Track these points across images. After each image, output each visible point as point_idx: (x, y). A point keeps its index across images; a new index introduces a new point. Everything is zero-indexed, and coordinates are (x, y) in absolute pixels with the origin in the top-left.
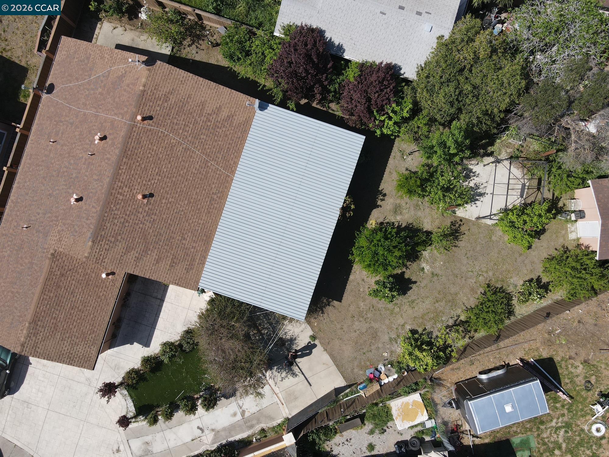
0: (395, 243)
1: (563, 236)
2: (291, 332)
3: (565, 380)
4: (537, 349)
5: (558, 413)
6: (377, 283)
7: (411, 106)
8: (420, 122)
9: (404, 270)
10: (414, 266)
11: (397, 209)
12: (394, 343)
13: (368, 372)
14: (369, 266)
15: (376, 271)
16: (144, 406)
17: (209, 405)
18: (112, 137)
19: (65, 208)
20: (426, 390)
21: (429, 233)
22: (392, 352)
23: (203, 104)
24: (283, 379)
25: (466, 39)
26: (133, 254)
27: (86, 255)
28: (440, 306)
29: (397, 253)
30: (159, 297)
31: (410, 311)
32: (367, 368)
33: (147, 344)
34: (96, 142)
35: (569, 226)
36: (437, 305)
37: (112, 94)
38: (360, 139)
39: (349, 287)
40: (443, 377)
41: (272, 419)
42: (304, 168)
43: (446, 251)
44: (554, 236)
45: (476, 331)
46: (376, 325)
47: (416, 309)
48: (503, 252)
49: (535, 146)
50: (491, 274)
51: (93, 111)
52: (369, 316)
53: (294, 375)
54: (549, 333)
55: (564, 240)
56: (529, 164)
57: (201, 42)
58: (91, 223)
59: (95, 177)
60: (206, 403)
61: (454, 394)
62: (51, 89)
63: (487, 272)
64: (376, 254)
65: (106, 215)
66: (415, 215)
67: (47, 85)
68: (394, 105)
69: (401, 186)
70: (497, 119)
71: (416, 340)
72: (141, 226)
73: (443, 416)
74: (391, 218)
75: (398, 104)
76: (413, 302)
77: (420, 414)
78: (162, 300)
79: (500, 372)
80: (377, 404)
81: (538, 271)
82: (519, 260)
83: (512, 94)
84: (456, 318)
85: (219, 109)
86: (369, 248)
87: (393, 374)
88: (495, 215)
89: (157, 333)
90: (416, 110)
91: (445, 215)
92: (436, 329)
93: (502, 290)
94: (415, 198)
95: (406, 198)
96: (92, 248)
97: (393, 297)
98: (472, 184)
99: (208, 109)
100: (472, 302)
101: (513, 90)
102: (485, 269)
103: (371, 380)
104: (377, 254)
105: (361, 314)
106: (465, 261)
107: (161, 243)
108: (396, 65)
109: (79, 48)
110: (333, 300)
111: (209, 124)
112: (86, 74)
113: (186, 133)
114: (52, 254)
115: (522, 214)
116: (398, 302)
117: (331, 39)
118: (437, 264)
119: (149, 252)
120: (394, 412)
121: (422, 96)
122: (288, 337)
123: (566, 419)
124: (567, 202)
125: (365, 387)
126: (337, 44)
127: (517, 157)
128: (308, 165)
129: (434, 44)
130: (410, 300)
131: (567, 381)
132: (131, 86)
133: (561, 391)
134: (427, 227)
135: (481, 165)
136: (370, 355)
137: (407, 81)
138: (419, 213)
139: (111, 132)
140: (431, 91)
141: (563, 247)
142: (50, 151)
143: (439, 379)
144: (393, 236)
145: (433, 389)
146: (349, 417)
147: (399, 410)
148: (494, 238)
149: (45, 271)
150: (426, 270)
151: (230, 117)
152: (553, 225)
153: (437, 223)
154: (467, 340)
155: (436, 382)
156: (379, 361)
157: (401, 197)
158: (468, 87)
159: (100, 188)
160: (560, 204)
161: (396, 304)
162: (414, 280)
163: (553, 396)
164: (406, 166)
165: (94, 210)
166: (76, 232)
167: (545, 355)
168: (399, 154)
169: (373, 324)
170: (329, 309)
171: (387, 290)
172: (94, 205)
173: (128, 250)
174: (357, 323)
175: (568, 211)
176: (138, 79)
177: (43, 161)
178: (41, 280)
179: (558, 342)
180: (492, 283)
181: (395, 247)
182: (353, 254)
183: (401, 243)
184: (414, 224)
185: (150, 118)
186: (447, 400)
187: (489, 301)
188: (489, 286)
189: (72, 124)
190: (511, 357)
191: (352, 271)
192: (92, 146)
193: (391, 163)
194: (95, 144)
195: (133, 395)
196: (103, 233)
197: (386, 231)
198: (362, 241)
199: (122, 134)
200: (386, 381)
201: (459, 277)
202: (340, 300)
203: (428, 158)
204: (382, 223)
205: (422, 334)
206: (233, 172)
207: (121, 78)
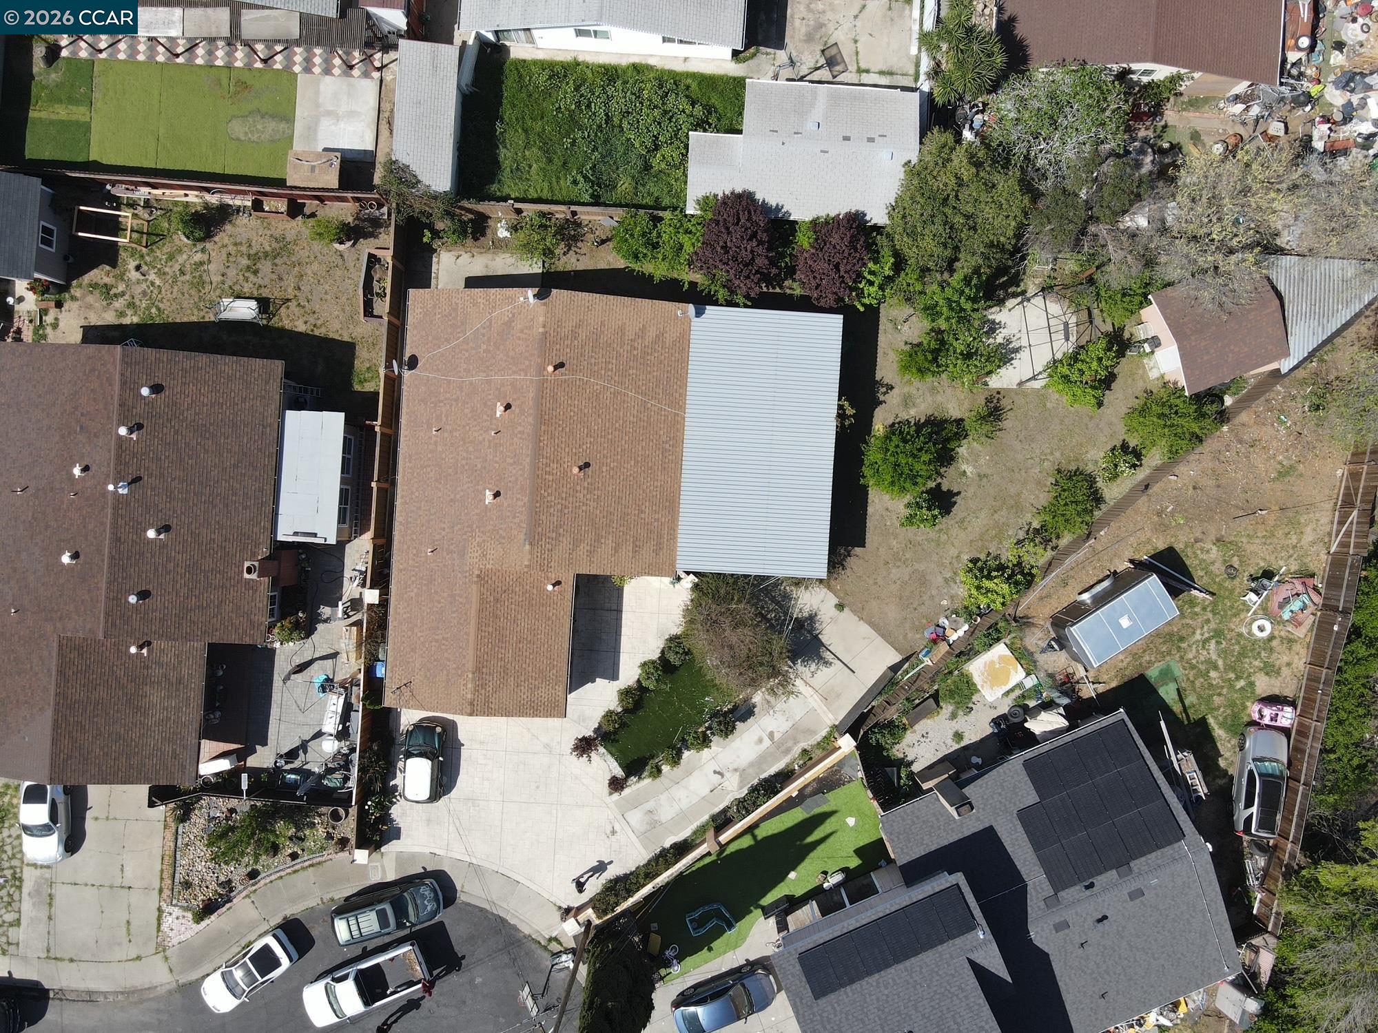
0: (918, 444)
1: (1142, 377)
2: (808, 606)
3: (1198, 573)
4: (1149, 541)
5: (1199, 620)
6: (909, 505)
7: (892, 260)
8: (909, 277)
9: (939, 480)
10: (950, 472)
11: (907, 401)
12: (952, 584)
13: (927, 635)
14: (893, 483)
15: (903, 489)
16: (633, 762)
17: (727, 729)
18: (518, 402)
19: (478, 511)
20: (1013, 635)
21: (959, 422)
22: (952, 598)
23: (622, 329)
24: (813, 674)
25: (940, 162)
26: (584, 548)
27: (526, 563)
28: (1001, 516)
29: (925, 457)
30: (614, 607)
31: (962, 535)
32: (924, 628)
33: (614, 676)
34: (498, 415)
35: (1145, 361)
36: (996, 517)
37: (502, 347)
38: (836, 321)
39: (870, 524)
40: (1031, 613)
41: (813, 732)
42: (774, 377)
43: (989, 440)
44: (1130, 381)
45: (1058, 537)
46: (921, 567)
47: (970, 529)
48: (1066, 420)
49: (1070, 265)
50: (1057, 454)
51: (482, 377)
52: (908, 556)
53: (827, 663)
54: (1159, 514)
55: (1145, 382)
56: (1068, 293)
57: (579, 244)
58: (521, 521)
59: (510, 461)
60: (722, 727)
61: (1052, 632)
62: (413, 363)
63: (1052, 453)
64: (897, 465)
65: (538, 505)
66: (935, 402)
67: (406, 358)
68: (871, 265)
69: (905, 368)
70: (1010, 247)
71: (981, 570)
72: (584, 508)
73: (1046, 667)
74: (904, 416)
75: (876, 261)
76: (962, 521)
77: (1012, 672)
78: (619, 611)
79: (1106, 584)
80: (951, 673)
81: (1121, 435)
82: (1091, 425)
83: (1016, 216)
84: (1027, 528)
85: (643, 329)
86: (885, 460)
87: (963, 625)
88: (1040, 373)
89: (624, 658)
90: (900, 264)
91: (975, 391)
92: (1004, 550)
93: (1078, 472)
94: (929, 379)
95: (916, 382)
96: (531, 553)
97: (935, 517)
98: (999, 340)
99: (630, 335)
100: (1044, 499)
101: (1016, 211)
102: (1049, 451)
103: (935, 642)
104: (899, 465)
105: (896, 557)
106: (1018, 446)
107: (614, 525)
108: (857, 211)
109: (439, 300)
110: (853, 547)
111: (635, 353)
112: (459, 330)
113: (610, 373)
114: (478, 576)
115: (1075, 362)
116: (943, 527)
117: (764, 201)
118: (982, 461)
119: (603, 541)
120: (977, 679)
121: (902, 242)
122: (806, 614)
123: (1213, 625)
124: (1134, 330)
125: (928, 652)
126: (774, 205)
127: (1051, 287)
128: (778, 373)
129: (900, 174)
130: (958, 519)
131: (1201, 573)
132: (525, 331)
133: (1195, 588)
134: (954, 412)
135: (1005, 311)
136: (923, 609)
137: (877, 229)
138: (939, 398)
139: (515, 397)
140: (913, 234)
141: (1146, 392)
142: (436, 443)
143: (1026, 617)
144: (912, 437)
145: (1021, 630)
146: (917, 701)
147: (983, 674)
148: (1049, 405)
149: (474, 600)
150: (968, 473)
151: (659, 337)
152: (1124, 367)
153: (966, 405)
154: (1049, 554)
155: (1023, 622)
156: (938, 614)
157: (909, 382)
158: (959, 220)
159: (520, 472)
160: (1126, 335)
161: (941, 530)
162: (955, 491)
163: (1187, 598)
164: (904, 339)
165: (520, 503)
166: (504, 538)
167: (1161, 545)
168: (890, 325)
169: (917, 566)
170: (851, 561)
171: (924, 511)
172: (519, 496)
173: (576, 544)
174: (894, 571)
175: (1139, 342)
176: (532, 320)
177: (429, 459)
178: (473, 613)
179: (1174, 524)
180: (1064, 466)
181: (920, 450)
182: (864, 477)
183: (927, 443)
184: (936, 414)
185: (561, 365)
186: (1044, 645)
187: (1064, 490)
188: (1059, 471)
189: (457, 400)
190: (1116, 561)
191: (869, 501)
192: (494, 421)
193: (883, 339)
194: (497, 419)
195: (614, 750)
196: (540, 529)
197: (901, 433)
198: (873, 454)
199: (531, 395)
200: (953, 637)
201: (1016, 470)
202: (863, 545)
203: (933, 321)
204: (893, 424)
205: (987, 561)
206: (682, 408)
207: (509, 324)
